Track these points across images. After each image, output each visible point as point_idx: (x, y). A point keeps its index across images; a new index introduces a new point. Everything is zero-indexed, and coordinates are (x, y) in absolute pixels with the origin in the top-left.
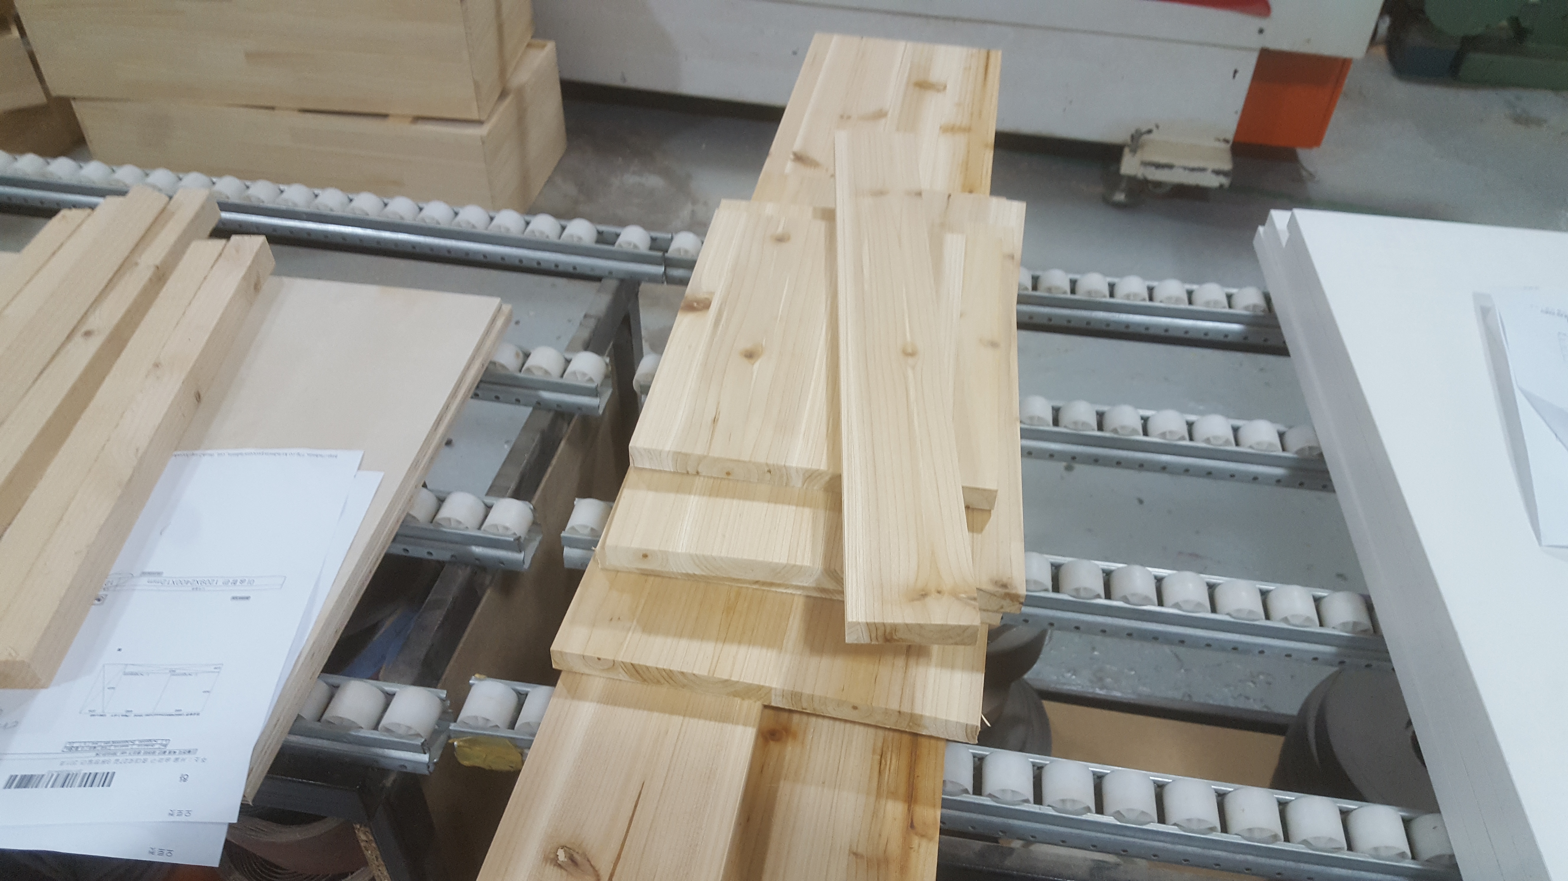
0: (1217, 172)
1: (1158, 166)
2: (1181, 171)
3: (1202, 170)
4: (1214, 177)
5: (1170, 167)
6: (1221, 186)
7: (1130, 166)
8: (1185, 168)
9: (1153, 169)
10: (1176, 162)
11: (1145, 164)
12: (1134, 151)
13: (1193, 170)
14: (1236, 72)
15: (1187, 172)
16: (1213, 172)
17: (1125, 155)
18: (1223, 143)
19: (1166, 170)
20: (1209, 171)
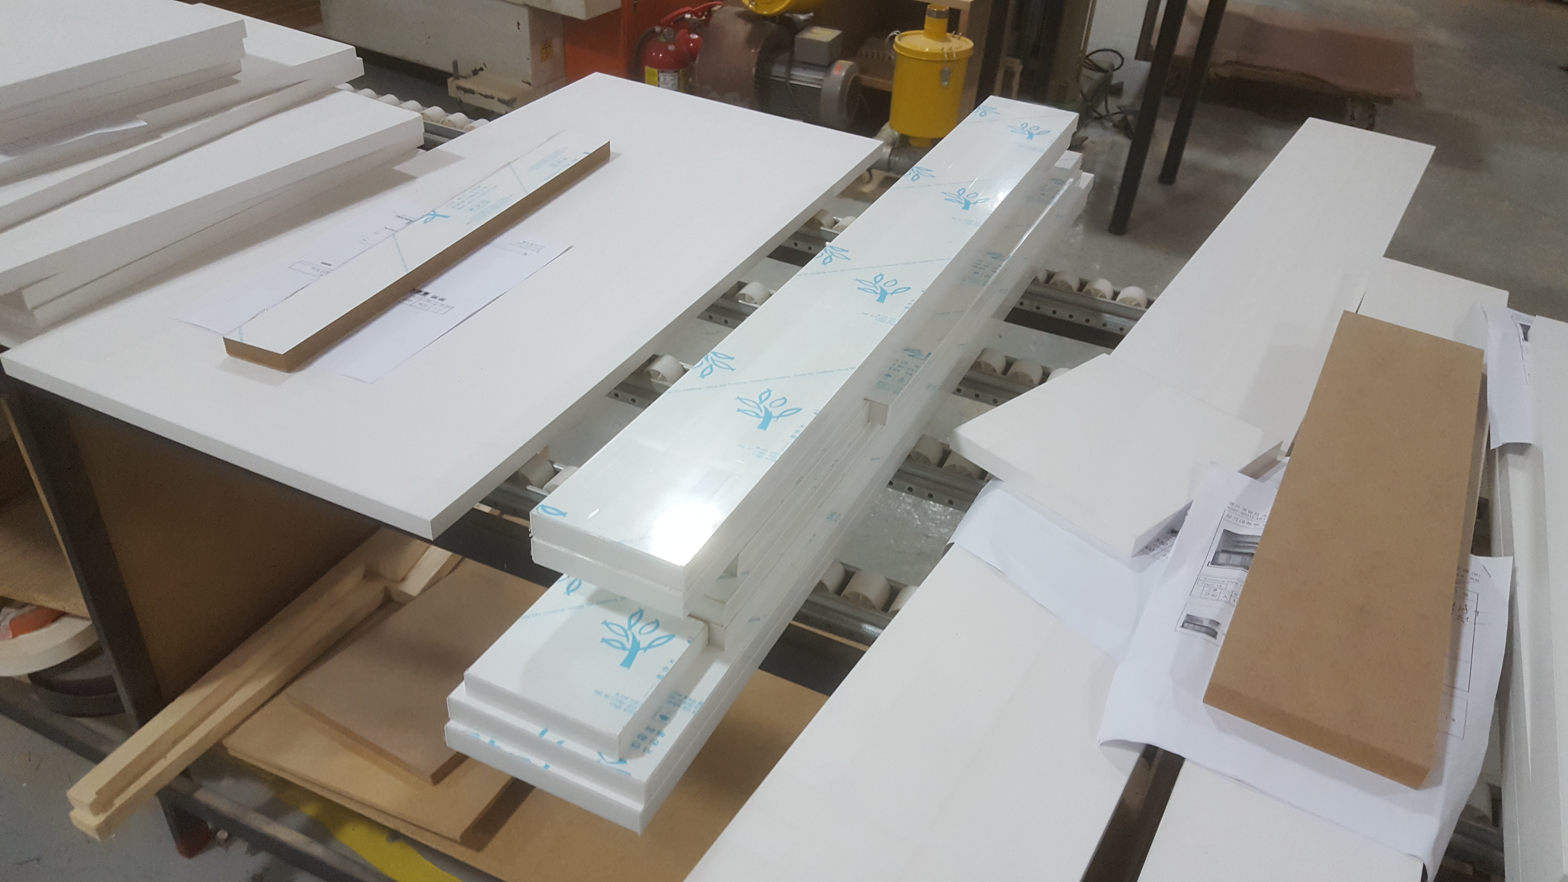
0: (501, 101)
1: (466, 91)
2: (481, 97)
3: (492, 98)
4: (499, 103)
7: (452, 88)
8: (482, 94)
9: (463, 92)
10: (476, 90)
11: (459, 88)
12: (457, 79)
13: (486, 96)
14: (519, 24)
15: (484, 98)
16: (499, 100)
17: (450, 80)
18: (527, 85)
19: (471, 95)
20: (496, 99)
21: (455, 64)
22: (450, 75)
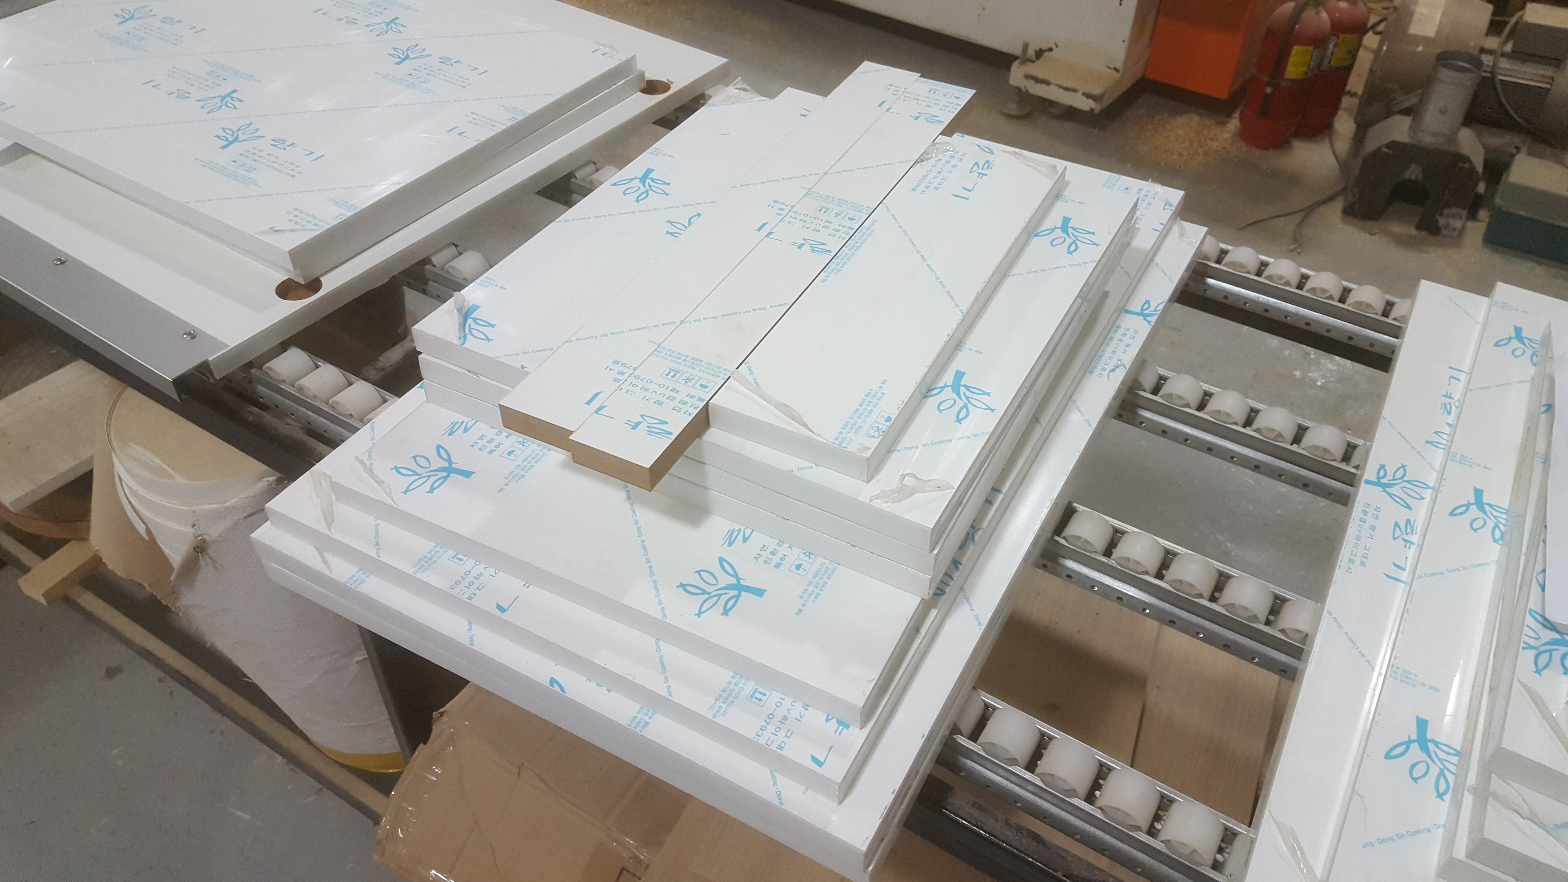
0: (1088, 96)
1: (1038, 80)
2: (1056, 88)
3: (1075, 91)
4: (1084, 98)
5: (1047, 83)
6: (1092, 110)
7: (1017, 76)
8: (1060, 86)
9: (1033, 82)
10: (1052, 81)
11: (1027, 77)
12: (1023, 63)
13: (1066, 89)
15: (1061, 90)
16: (1084, 94)
17: (1015, 66)
18: (1114, 72)
19: (1044, 85)
20: (1080, 93)
21: (1026, 47)
22: (1014, 58)
